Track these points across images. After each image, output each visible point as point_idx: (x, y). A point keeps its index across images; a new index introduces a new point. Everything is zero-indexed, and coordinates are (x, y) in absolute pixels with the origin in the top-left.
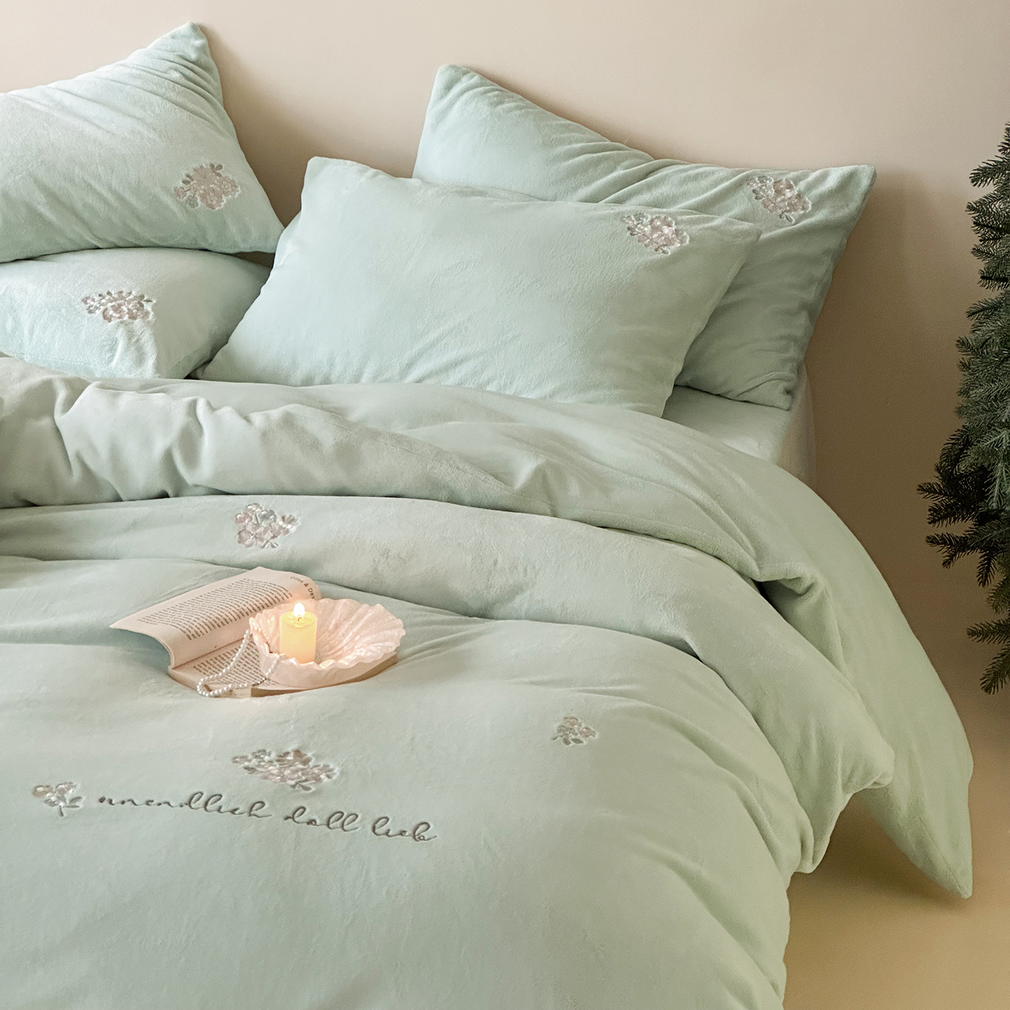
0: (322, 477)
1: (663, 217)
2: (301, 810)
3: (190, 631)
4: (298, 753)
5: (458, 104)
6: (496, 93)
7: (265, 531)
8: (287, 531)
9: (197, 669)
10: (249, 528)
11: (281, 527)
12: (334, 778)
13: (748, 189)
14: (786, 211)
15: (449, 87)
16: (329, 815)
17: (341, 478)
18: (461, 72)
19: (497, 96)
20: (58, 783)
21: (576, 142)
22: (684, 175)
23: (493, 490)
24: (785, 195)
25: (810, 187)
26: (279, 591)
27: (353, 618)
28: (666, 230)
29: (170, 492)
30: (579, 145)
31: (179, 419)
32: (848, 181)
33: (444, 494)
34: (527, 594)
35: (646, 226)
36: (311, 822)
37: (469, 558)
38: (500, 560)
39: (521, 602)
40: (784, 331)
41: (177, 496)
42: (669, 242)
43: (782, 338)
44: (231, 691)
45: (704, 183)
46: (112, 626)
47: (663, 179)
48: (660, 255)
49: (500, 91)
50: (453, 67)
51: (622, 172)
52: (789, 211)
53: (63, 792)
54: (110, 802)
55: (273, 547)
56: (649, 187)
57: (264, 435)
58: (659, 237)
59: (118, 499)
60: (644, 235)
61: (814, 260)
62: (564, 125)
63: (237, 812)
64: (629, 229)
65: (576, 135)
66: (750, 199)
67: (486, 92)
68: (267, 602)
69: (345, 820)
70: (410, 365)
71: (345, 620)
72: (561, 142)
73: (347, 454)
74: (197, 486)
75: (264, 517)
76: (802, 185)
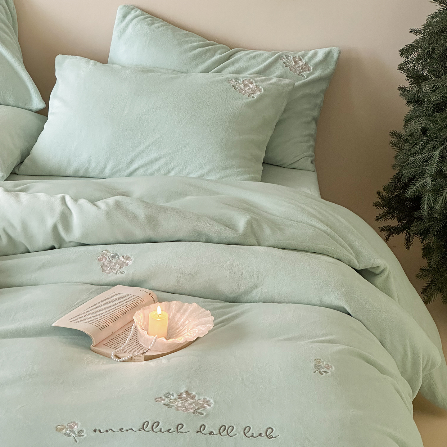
0: (140, 234)
1: (248, 79)
2: (203, 427)
3: (100, 326)
4: (187, 392)
5: (131, 26)
6: (150, 18)
7: (115, 264)
8: (127, 264)
9: (106, 346)
10: (106, 264)
11: (123, 262)
12: (212, 406)
13: (281, 62)
14: (301, 72)
15: (125, 17)
16: (219, 428)
17: (150, 234)
18: (129, 9)
19: (150, 20)
20: (68, 423)
21: (194, 42)
22: (249, 56)
23: (229, 234)
24: (299, 64)
25: (311, 59)
26: (137, 299)
27: (182, 311)
28: (251, 86)
29: (56, 246)
30: (195, 44)
31: (58, 208)
32: (328, 55)
33: (204, 239)
34: (259, 289)
35: (241, 84)
36: (211, 433)
37: (228, 272)
38: (244, 272)
39: (256, 294)
40: (307, 132)
41: (60, 248)
42: (254, 92)
43: (306, 135)
44: (132, 358)
45: (260, 60)
46: (54, 325)
47: (239, 59)
48: (251, 99)
49: (151, 17)
50: (126, 6)
51: (219, 56)
52: (302, 72)
53: (71, 427)
54: (100, 431)
55: (122, 273)
56: (233, 63)
57: (108, 214)
58: (249, 89)
59: (28, 252)
60: (241, 89)
61: (316, 96)
62: (185, 34)
63: (170, 431)
64: (233, 86)
65: (193, 39)
66: (283, 67)
67: (145, 18)
68: (133, 305)
69: (228, 430)
70: (132, 161)
71: (178, 312)
72: (187, 42)
73: (152, 221)
74: (70, 242)
75: (113, 257)
76: (306, 58)
